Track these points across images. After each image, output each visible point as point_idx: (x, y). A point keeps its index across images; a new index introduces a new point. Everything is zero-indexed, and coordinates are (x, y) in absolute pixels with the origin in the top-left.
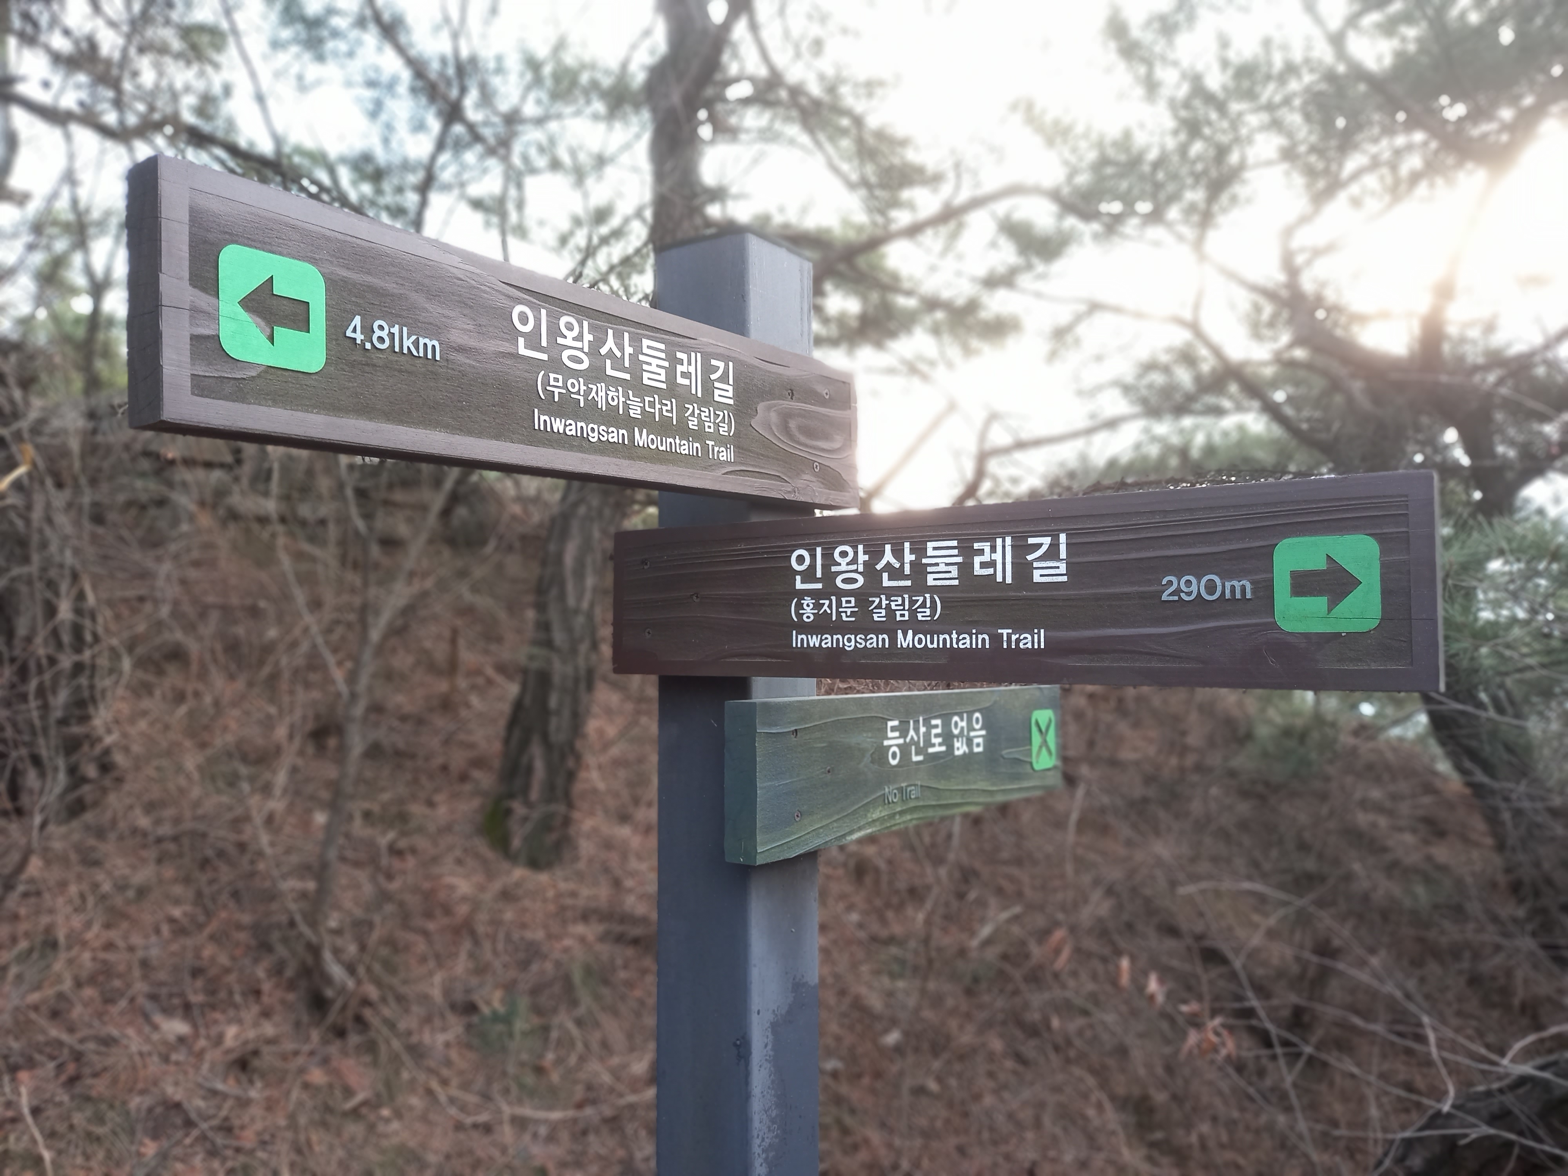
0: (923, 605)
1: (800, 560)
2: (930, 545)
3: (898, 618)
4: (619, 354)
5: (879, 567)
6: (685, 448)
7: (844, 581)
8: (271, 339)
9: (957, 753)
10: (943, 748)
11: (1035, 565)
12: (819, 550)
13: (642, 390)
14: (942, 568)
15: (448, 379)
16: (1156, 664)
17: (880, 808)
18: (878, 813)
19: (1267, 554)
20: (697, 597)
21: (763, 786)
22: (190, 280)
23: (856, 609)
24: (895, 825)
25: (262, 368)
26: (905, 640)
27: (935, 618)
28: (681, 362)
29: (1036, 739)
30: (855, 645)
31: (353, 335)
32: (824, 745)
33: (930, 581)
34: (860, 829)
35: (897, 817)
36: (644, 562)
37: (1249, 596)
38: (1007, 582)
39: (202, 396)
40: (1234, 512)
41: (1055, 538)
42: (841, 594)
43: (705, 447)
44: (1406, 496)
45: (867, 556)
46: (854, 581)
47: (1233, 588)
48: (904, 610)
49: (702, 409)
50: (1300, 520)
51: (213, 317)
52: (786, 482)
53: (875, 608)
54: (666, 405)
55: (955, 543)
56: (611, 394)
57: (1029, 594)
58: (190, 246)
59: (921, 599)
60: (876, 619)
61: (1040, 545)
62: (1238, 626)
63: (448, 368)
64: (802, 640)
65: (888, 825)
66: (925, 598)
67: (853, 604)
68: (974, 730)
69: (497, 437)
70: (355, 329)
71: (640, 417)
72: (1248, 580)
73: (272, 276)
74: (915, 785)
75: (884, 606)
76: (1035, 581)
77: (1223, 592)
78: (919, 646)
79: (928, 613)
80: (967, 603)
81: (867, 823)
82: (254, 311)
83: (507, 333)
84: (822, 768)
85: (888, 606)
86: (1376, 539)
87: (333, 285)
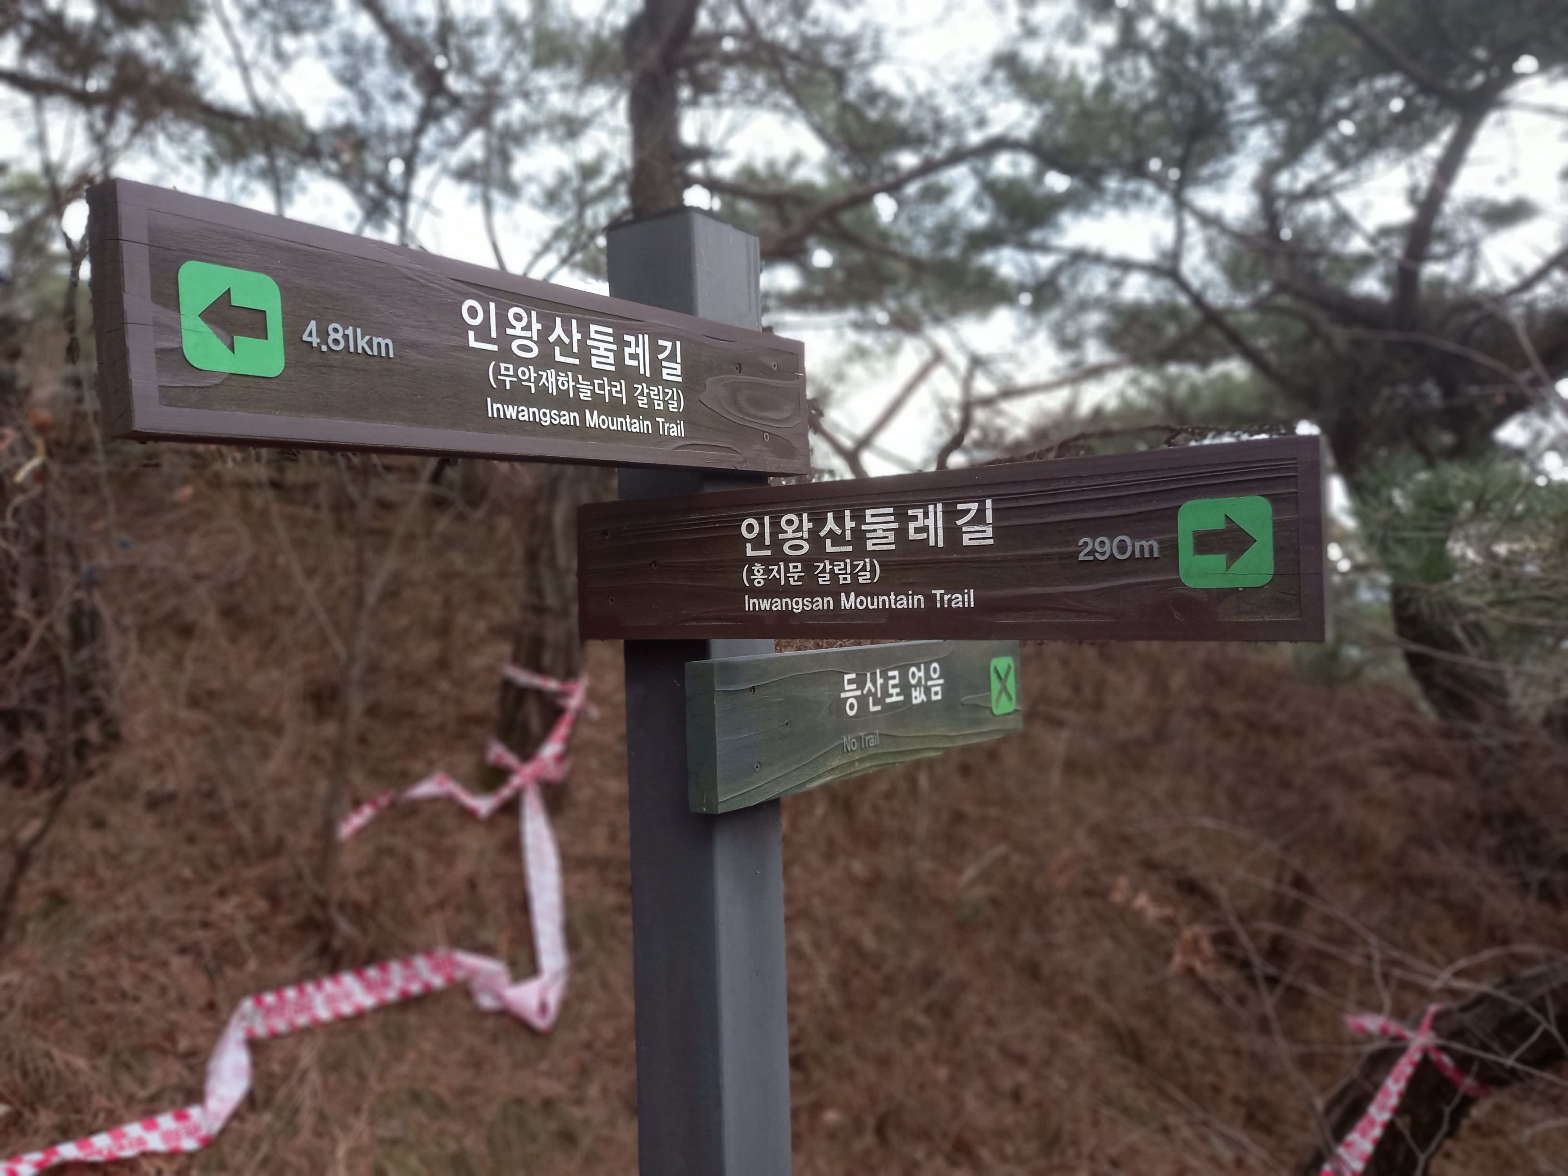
0: (864, 569)
1: (750, 528)
2: (869, 512)
3: (841, 582)
4: (567, 340)
5: (822, 534)
6: (636, 426)
7: (792, 547)
8: (232, 347)
9: (915, 702)
10: (901, 698)
11: (964, 529)
12: (767, 519)
13: (591, 374)
14: (880, 533)
15: (402, 375)
16: (1074, 620)
17: (839, 757)
18: (838, 762)
19: (1172, 515)
20: (656, 565)
21: (722, 740)
22: (152, 297)
23: (803, 574)
24: (854, 772)
25: (225, 376)
26: (848, 603)
27: (875, 581)
28: (629, 344)
29: (995, 685)
30: (803, 608)
31: (309, 339)
32: (781, 700)
33: (870, 547)
34: (820, 777)
35: (857, 764)
36: (605, 533)
37: (1156, 555)
38: (939, 546)
39: (169, 405)
40: (1142, 476)
41: (982, 504)
42: (788, 559)
43: (655, 425)
44: (1295, 459)
45: (811, 524)
46: (799, 547)
47: (1142, 547)
48: (846, 573)
49: (651, 388)
50: (1200, 483)
51: (176, 331)
52: (737, 452)
53: (820, 573)
54: (616, 386)
55: (891, 510)
56: (561, 379)
57: (959, 556)
58: (151, 266)
59: (862, 563)
60: (821, 583)
61: (968, 511)
62: (1147, 583)
63: (402, 365)
64: (754, 603)
65: (848, 772)
66: (865, 562)
67: (799, 569)
68: (932, 679)
69: (452, 426)
70: (311, 333)
71: (590, 399)
72: (1156, 540)
73: (229, 289)
74: (873, 734)
75: (828, 571)
76: (964, 544)
77: (1133, 552)
78: (861, 608)
79: (868, 577)
80: (903, 567)
81: (826, 772)
82: (214, 323)
83: (457, 328)
84: (780, 722)
85: (832, 570)
86: (1269, 500)
87: (288, 293)
